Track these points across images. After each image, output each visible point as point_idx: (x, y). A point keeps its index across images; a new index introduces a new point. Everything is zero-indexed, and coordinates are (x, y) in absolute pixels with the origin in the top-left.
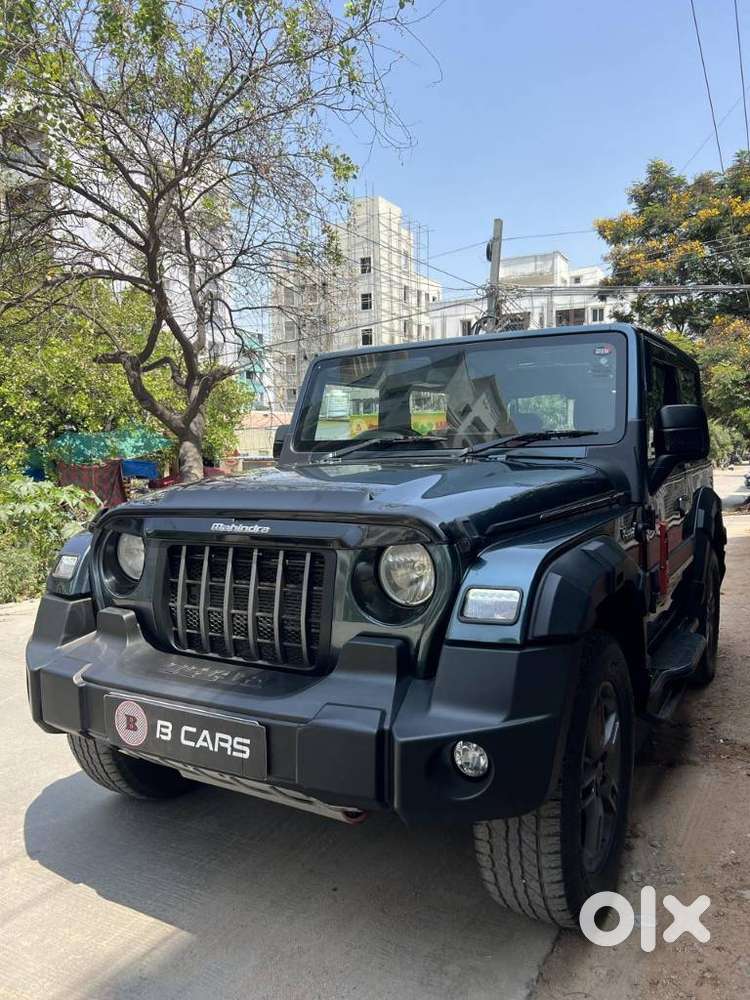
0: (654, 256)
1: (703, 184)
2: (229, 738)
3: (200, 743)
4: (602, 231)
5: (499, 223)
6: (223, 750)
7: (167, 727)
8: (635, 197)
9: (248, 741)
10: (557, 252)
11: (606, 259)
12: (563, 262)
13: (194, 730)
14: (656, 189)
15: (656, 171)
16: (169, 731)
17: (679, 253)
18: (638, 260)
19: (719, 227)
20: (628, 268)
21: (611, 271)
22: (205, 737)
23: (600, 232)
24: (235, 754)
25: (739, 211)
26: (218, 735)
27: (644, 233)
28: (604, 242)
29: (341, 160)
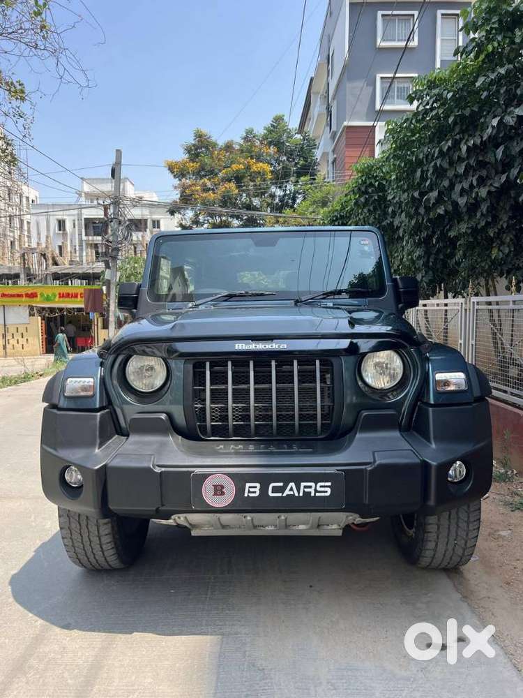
0: (206, 190)
1: (228, 147)
2: (313, 484)
3: (287, 492)
4: (171, 168)
5: (119, 152)
6: (307, 494)
7: (256, 487)
8: (189, 150)
9: (329, 484)
10: (128, 179)
11: (175, 188)
12: (131, 186)
13: (281, 484)
14: (200, 147)
15: (199, 136)
16: (257, 490)
17: (222, 189)
18: (197, 191)
19: (243, 177)
20: (191, 195)
21: (179, 196)
22: (292, 488)
23: (169, 169)
24: (317, 494)
25: (254, 168)
26: (303, 484)
27: (199, 174)
28: (171, 176)
29: (17, 85)
